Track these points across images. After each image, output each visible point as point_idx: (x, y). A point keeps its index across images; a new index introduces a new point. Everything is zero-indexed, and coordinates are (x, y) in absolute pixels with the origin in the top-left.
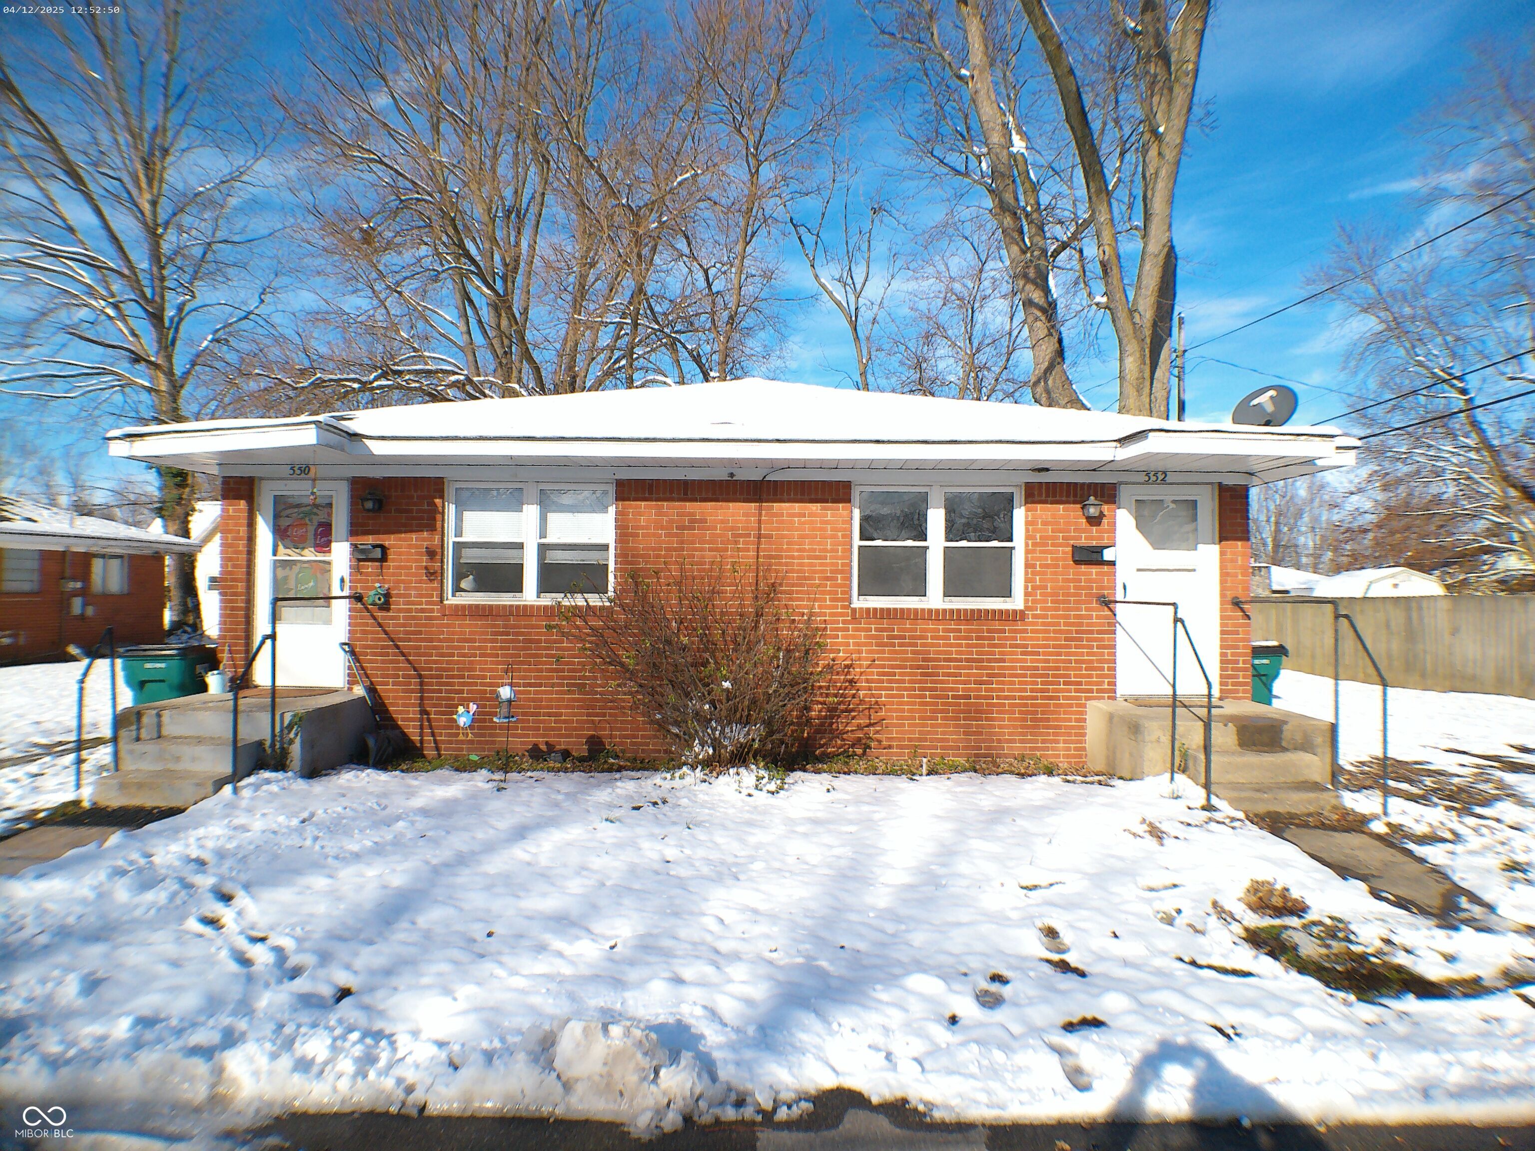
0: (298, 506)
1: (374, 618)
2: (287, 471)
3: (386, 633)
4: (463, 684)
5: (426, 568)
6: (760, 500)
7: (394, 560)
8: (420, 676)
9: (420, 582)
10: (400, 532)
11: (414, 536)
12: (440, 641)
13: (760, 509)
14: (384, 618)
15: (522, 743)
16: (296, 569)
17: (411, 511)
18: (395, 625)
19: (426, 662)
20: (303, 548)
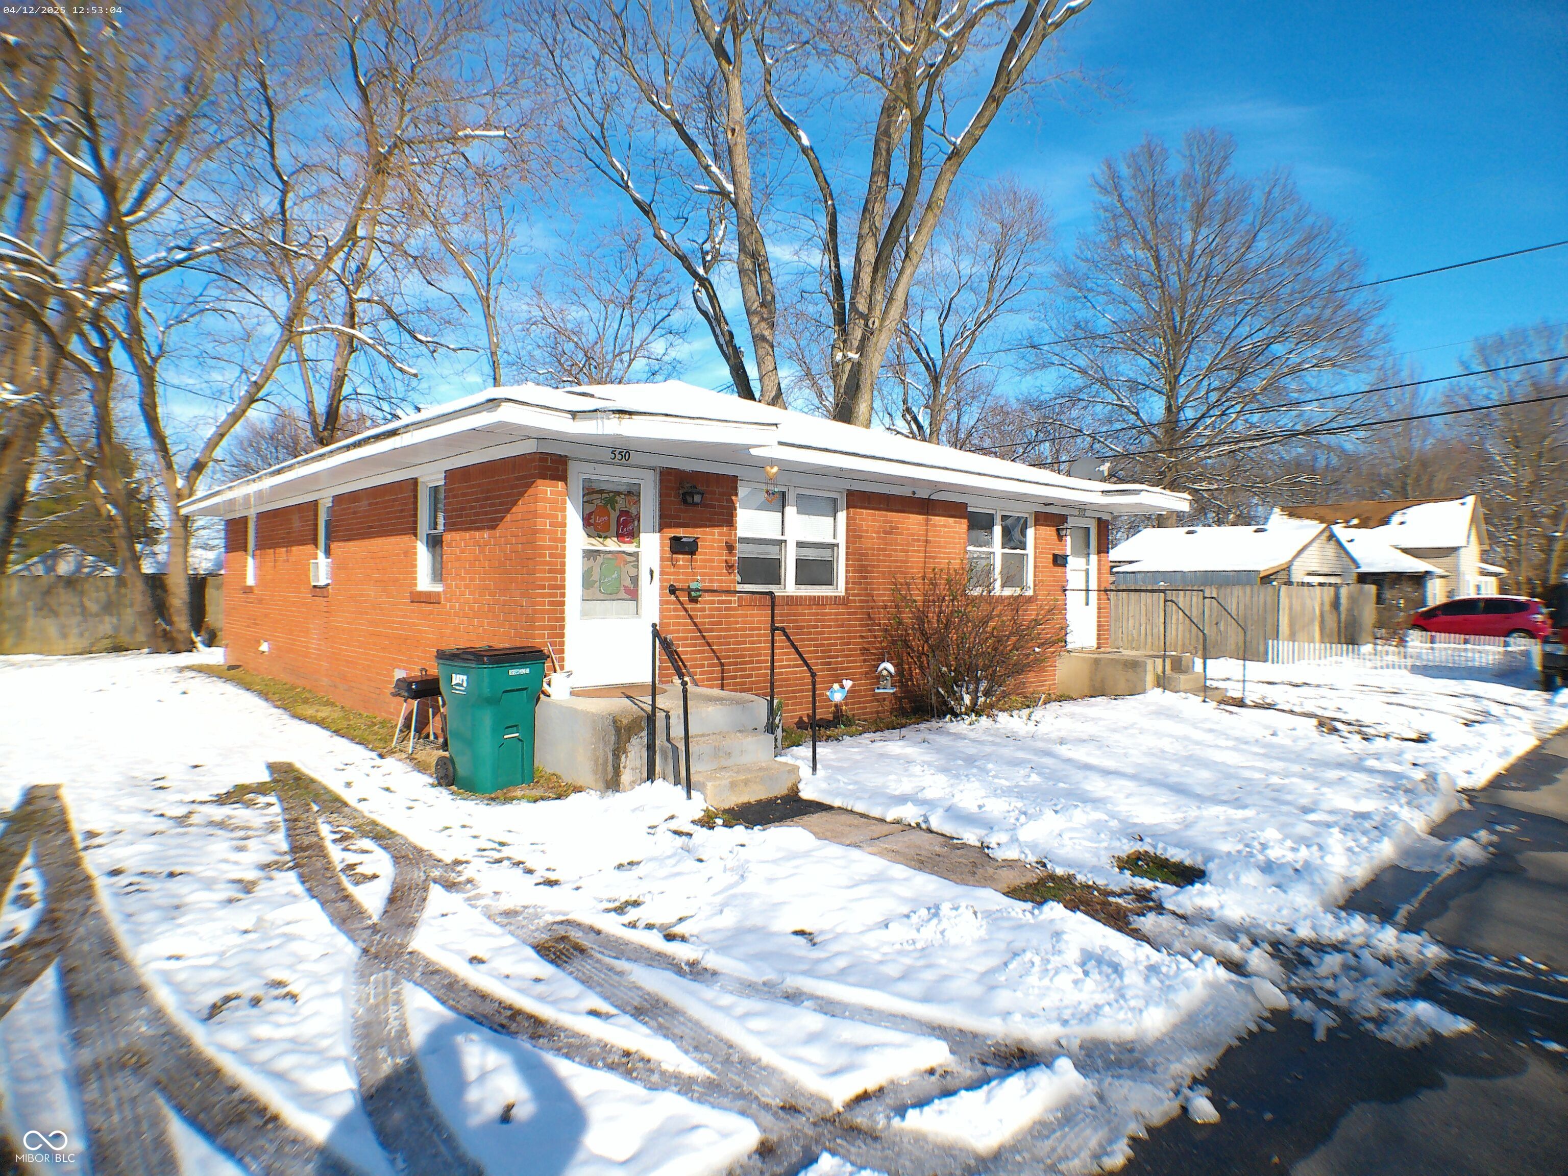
0: (602, 492)
1: (686, 610)
2: (607, 455)
3: (695, 624)
4: (753, 669)
5: (726, 561)
6: (927, 514)
7: (701, 554)
8: (722, 665)
9: (721, 574)
10: (706, 526)
11: (716, 531)
12: (736, 630)
13: (927, 520)
14: (694, 610)
15: (792, 717)
16: (600, 559)
17: (714, 507)
18: (701, 617)
19: (726, 651)
20: (606, 537)
